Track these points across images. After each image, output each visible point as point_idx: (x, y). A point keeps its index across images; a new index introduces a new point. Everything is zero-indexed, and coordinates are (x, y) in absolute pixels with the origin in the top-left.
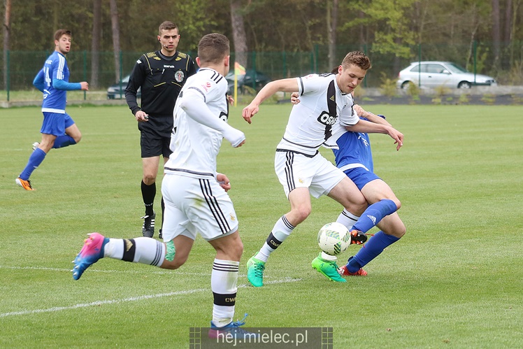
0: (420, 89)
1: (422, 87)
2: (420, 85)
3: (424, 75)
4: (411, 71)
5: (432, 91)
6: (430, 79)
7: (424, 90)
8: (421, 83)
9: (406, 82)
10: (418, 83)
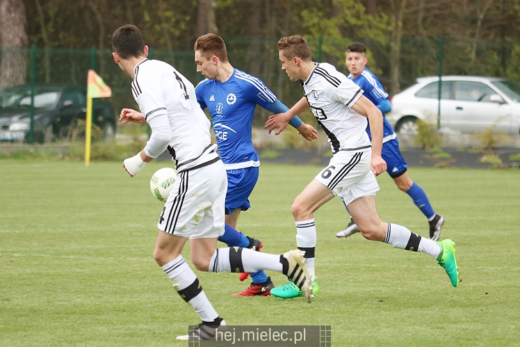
0: (442, 134)
1: (445, 130)
2: (439, 126)
3: (448, 105)
4: (416, 95)
5: (467, 140)
6: (459, 112)
7: (448, 135)
8: (442, 122)
9: (406, 119)
10: (435, 122)
